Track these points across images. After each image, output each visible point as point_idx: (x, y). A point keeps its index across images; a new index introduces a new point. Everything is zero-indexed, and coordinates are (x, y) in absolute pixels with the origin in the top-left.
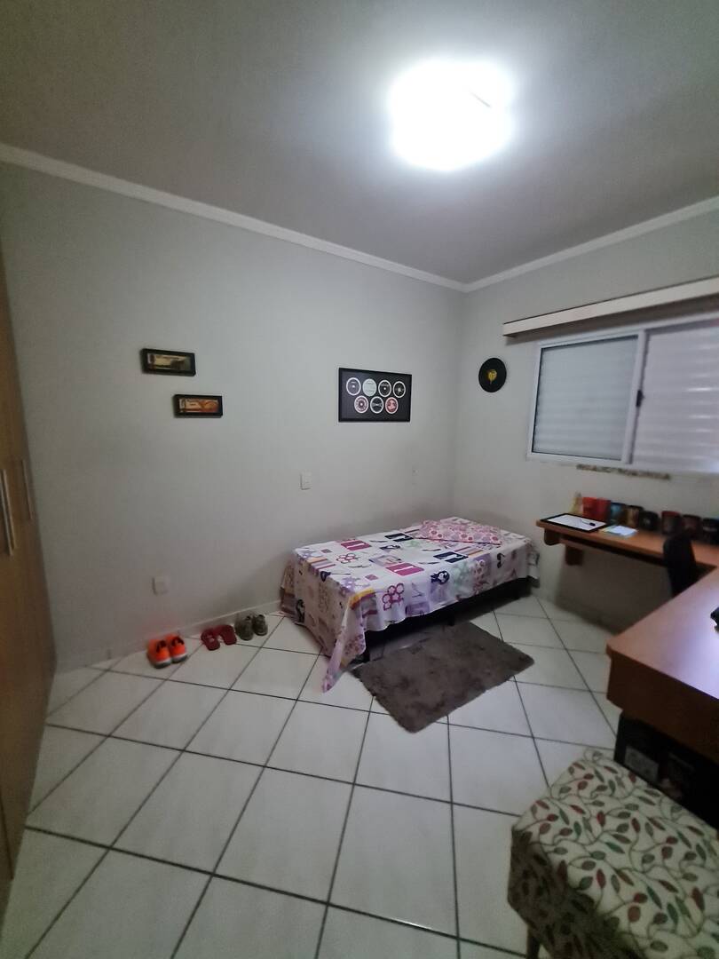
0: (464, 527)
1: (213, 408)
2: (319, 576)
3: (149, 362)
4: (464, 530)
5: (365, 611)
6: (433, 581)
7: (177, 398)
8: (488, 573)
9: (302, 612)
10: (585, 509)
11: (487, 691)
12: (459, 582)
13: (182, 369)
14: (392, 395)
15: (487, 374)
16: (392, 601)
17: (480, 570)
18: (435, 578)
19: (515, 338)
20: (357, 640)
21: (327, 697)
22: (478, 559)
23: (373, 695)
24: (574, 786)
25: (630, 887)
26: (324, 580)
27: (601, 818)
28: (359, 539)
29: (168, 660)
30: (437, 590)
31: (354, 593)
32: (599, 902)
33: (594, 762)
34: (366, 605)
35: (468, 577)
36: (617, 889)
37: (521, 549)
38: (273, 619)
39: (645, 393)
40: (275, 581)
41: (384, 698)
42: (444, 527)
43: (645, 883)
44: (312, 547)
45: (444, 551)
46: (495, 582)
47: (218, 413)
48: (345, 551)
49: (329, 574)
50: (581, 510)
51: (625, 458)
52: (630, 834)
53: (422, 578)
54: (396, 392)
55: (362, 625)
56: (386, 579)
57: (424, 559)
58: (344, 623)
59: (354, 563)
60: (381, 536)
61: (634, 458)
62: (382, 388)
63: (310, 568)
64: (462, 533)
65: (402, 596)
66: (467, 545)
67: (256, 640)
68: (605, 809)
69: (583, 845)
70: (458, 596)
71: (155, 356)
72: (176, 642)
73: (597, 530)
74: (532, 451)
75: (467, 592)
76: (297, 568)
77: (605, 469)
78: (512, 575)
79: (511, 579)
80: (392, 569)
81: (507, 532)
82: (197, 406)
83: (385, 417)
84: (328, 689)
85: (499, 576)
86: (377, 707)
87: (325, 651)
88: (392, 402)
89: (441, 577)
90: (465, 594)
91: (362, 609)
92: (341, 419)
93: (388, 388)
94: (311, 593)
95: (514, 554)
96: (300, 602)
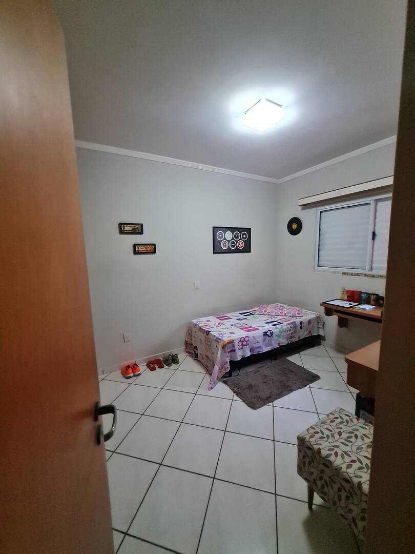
0: (282, 308)
1: (151, 249)
2: (205, 333)
3: (123, 229)
4: (282, 309)
5: (229, 350)
6: (264, 335)
7: (135, 246)
8: (295, 332)
9: (197, 353)
10: (348, 297)
11: (294, 392)
12: (279, 336)
13: (137, 231)
14: (241, 239)
15: (292, 226)
16: (243, 345)
17: (290, 330)
18: (265, 334)
19: (305, 206)
20: (225, 364)
21: (211, 393)
22: (289, 324)
23: (234, 392)
24: (328, 422)
25: (350, 458)
26: (208, 335)
27: (340, 433)
28: (225, 315)
29: (132, 375)
30: (267, 340)
31: (223, 340)
32: (334, 462)
33: (340, 412)
34: (229, 346)
35: (284, 334)
36: (343, 458)
37: (313, 319)
38: (182, 356)
39: (376, 233)
40: (183, 336)
41: (240, 393)
42: (271, 308)
43: (356, 456)
44: (201, 319)
45: (270, 320)
46: (299, 337)
47: (154, 252)
48: (218, 321)
49: (210, 331)
50: (346, 297)
51: (368, 268)
52: (353, 439)
53: (259, 334)
54: (243, 237)
55: (227, 357)
56: (239, 334)
57: (260, 324)
58: (219, 356)
59: (223, 326)
60: (237, 313)
61: (373, 268)
62: (235, 236)
63: (201, 329)
64: (280, 311)
65: (248, 343)
66: (283, 317)
67: (174, 366)
68: (342, 430)
69: (329, 443)
70: (278, 344)
71: (125, 226)
72: (135, 366)
73: (352, 307)
74: (318, 266)
75: (284, 342)
76: (194, 330)
77: (357, 275)
78: (309, 333)
79: (308, 336)
80: (242, 329)
81: (306, 311)
82: (144, 249)
83: (237, 251)
84: (211, 389)
85: (301, 334)
86: (236, 397)
87: (209, 371)
88: (241, 243)
89: (269, 333)
90: (282, 343)
91: (228, 349)
92: (214, 253)
93: (238, 236)
94: (201, 342)
95: (310, 322)
96: (196, 348)
